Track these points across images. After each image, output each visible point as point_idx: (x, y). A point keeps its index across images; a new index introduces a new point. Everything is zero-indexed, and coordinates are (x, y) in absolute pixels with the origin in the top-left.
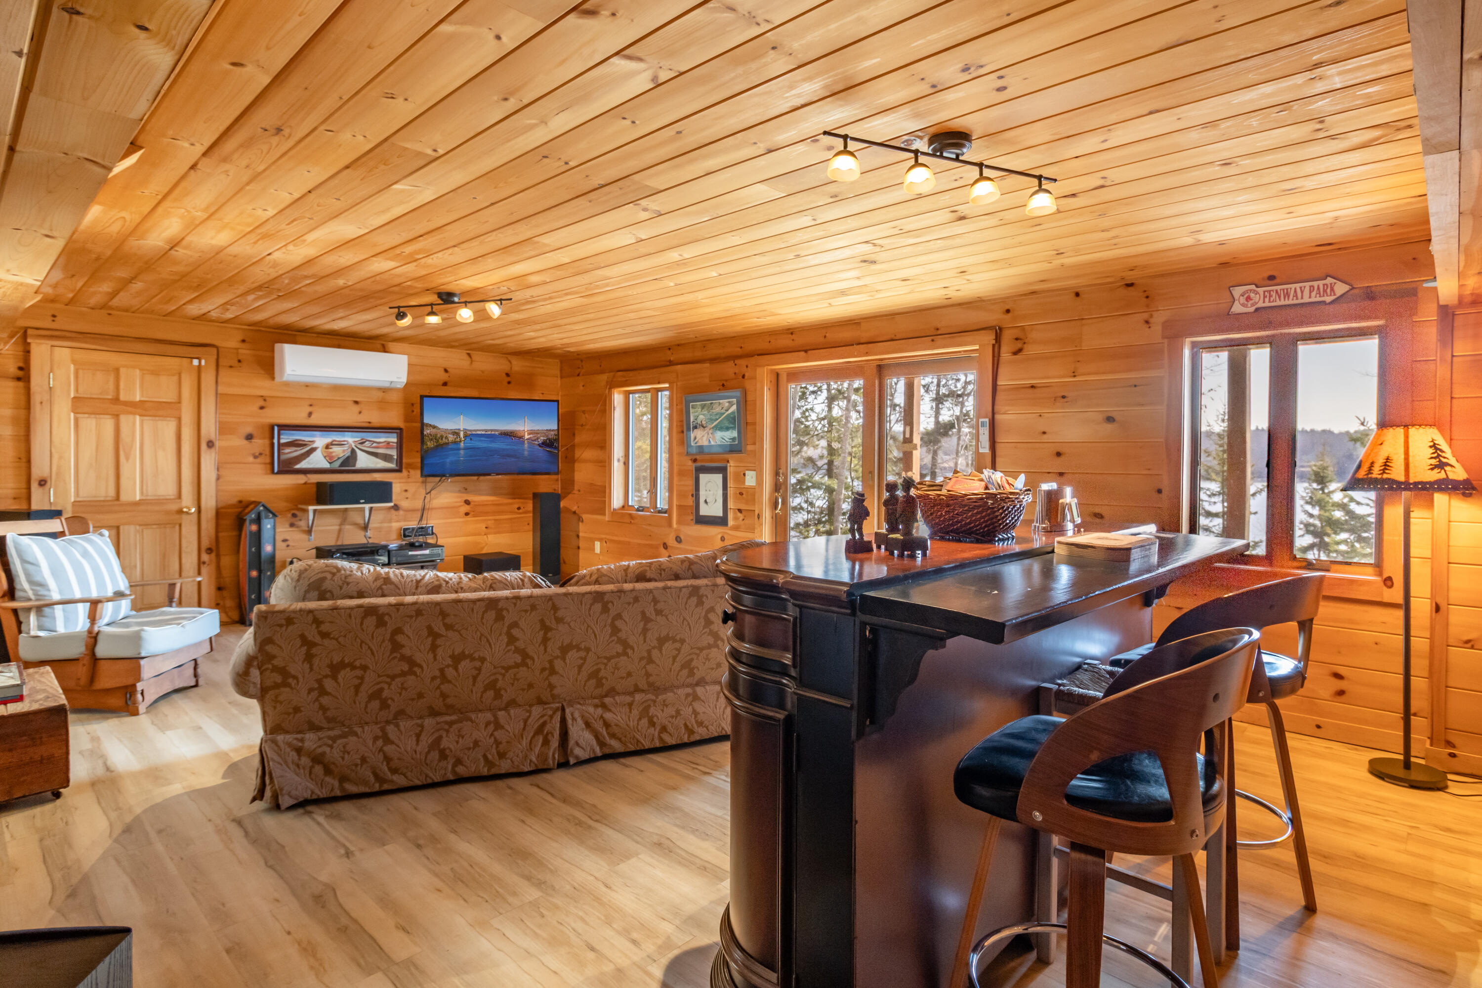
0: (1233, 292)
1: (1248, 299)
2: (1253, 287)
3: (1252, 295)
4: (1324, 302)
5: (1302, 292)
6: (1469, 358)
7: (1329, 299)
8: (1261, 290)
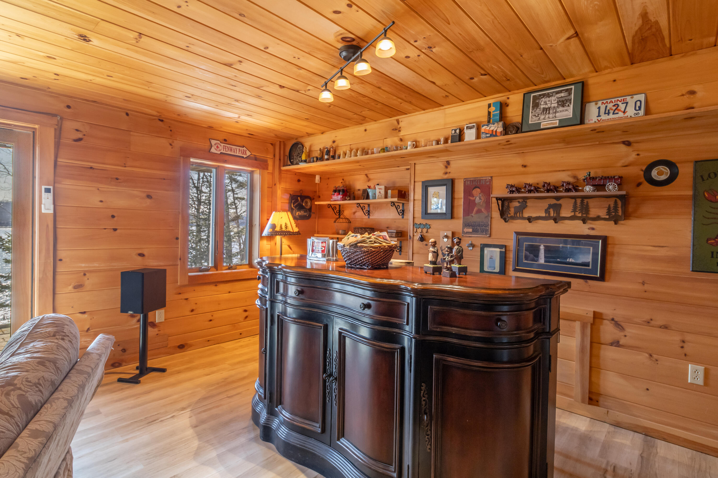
0: (212, 142)
1: (217, 147)
2: (219, 142)
3: (219, 146)
4: (243, 157)
5: (236, 151)
6: (284, 189)
7: (245, 156)
8: (222, 145)
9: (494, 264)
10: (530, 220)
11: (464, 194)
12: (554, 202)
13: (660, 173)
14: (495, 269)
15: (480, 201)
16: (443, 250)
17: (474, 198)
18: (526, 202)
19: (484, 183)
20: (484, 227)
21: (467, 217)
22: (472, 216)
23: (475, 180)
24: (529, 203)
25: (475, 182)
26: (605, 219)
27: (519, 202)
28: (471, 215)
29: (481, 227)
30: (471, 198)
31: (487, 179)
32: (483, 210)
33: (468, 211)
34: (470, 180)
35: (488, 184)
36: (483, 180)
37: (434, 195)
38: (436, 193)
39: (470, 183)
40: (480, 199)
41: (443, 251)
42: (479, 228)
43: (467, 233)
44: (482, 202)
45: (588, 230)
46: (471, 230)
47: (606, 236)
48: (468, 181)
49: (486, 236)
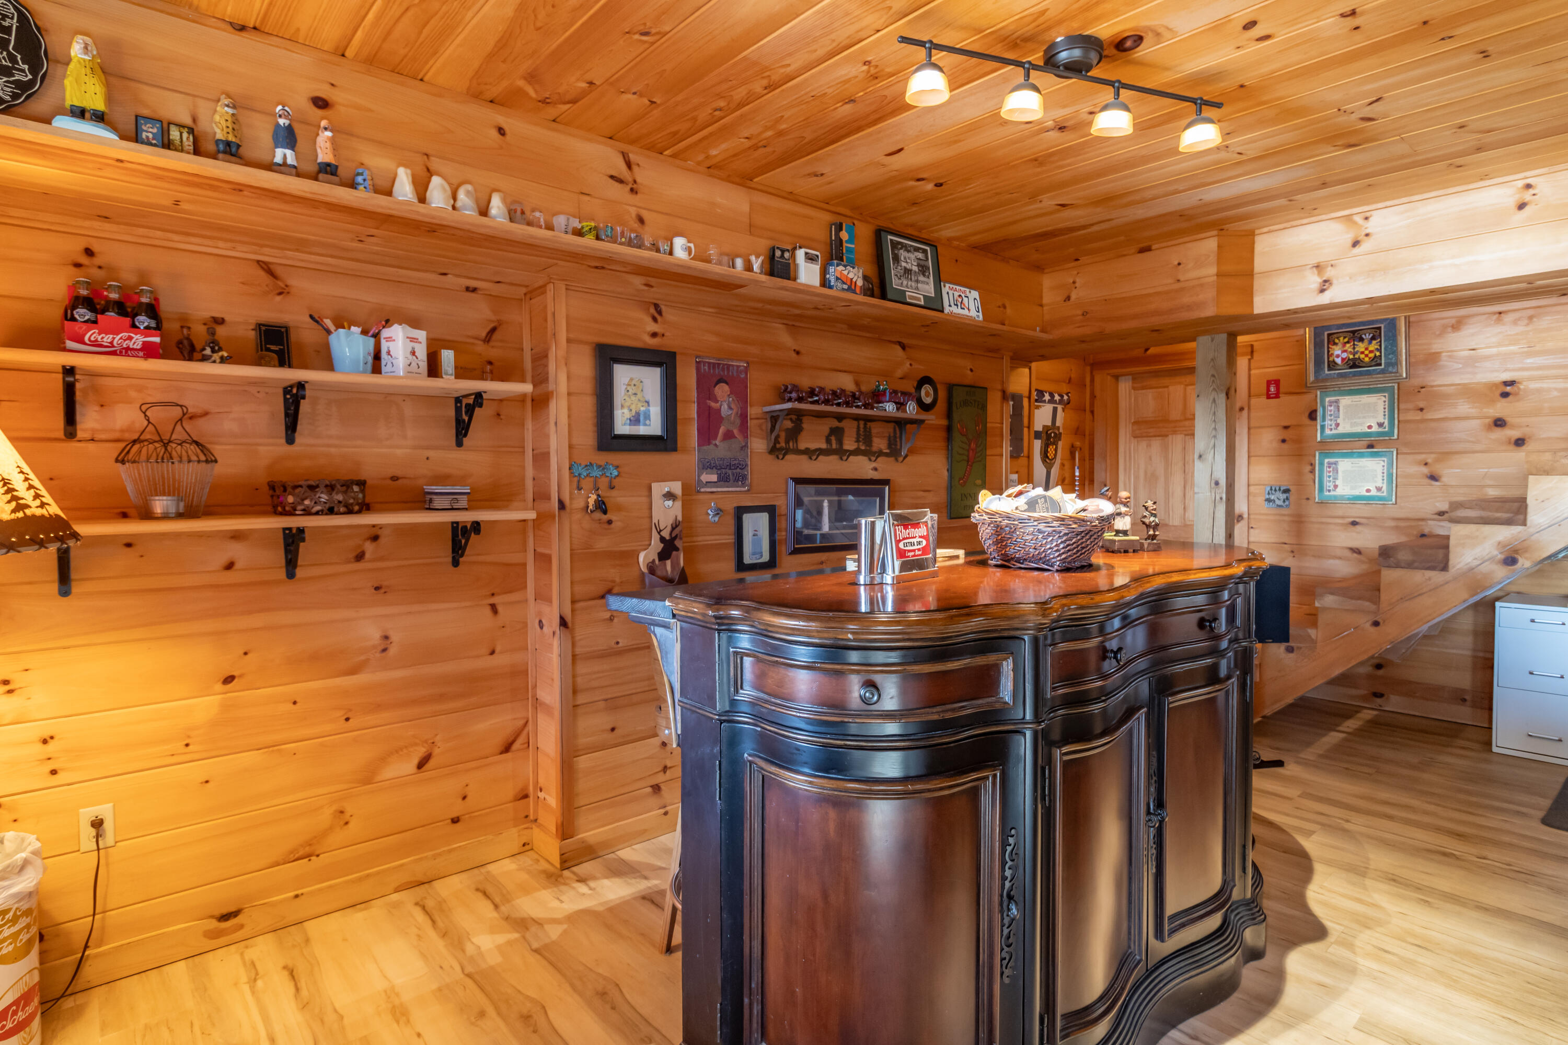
9: (761, 548)
10: (808, 452)
11: (698, 392)
12: (835, 423)
13: (927, 394)
14: (762, 556)
15: (730, 412)
16: (661, 531)
17: (718, 405)
18: (801, 421)
19: (735, 374)
20: (738, 470)
21: (705, 447)
22: (716, 445)
23: (719, 364)
24: (807, 424)
25: (718, 368)
26: (887, 455)
27: (791, 419)
28: (714, 442)
29: (734, 471)
30: (713, 404)
31: (740, 366)
32: (736, 432)
33: (707, 434)
34: (709, 363)
35: (743, 376)
36: (733, 365)
37: (629, 388)
38: (633, 382)
39: (709, 369)
40: (730, 408)
41: (661, 533)
42: (730, 472)
43: (708, 483)
44: (733, 415)
45: (871, 471)
46: (714, 478)
47: (889, 480)
48: (705, 363)
49: (743, 489)
